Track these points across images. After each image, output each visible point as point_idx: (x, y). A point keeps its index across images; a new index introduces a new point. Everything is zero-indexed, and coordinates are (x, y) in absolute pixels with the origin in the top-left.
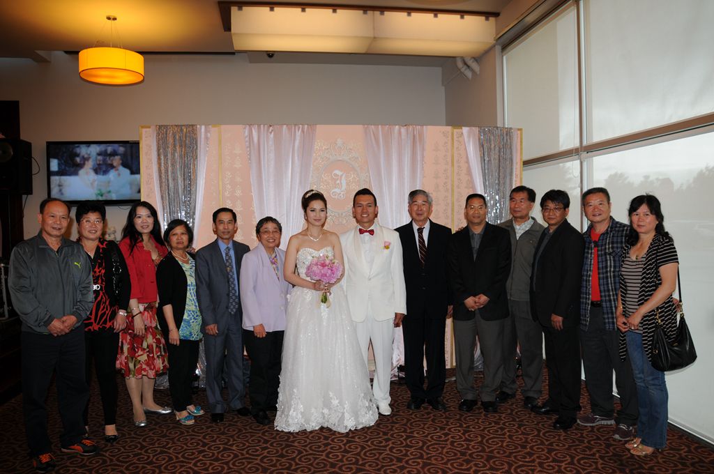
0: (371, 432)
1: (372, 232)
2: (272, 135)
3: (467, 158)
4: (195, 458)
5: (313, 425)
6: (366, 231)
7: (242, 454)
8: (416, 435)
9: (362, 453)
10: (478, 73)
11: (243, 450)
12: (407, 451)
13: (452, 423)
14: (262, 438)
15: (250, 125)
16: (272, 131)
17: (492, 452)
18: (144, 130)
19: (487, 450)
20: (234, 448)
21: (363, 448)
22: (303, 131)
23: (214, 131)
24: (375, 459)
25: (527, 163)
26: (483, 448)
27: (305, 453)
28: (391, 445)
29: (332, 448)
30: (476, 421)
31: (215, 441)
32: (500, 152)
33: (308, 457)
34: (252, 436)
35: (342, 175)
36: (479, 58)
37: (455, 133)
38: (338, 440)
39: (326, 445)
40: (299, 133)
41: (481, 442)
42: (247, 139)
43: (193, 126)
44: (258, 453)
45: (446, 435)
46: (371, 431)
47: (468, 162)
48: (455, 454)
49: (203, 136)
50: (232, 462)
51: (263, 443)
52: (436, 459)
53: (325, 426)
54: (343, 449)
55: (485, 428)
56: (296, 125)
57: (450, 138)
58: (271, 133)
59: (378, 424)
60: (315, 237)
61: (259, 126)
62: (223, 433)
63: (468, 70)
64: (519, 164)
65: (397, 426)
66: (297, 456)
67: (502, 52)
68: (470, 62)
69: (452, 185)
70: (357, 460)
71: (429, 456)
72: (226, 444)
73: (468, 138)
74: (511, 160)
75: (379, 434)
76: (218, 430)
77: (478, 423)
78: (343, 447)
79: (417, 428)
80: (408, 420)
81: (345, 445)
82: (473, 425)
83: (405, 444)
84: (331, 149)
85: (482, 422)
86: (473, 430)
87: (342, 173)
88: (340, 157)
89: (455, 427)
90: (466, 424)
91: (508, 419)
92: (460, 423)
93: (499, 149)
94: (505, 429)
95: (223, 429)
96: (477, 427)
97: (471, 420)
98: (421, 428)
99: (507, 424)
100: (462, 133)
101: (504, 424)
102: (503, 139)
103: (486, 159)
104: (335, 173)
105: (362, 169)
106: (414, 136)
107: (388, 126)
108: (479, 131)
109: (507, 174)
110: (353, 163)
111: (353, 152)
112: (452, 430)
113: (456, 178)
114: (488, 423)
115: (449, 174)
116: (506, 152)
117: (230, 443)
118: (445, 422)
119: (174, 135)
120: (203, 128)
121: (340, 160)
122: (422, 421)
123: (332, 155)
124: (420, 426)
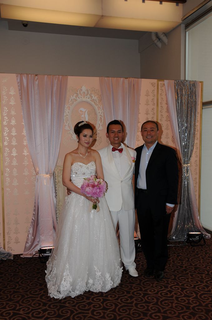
0: (118, 292)
1: (121, 151)
2: (37, 83)
3: (167, 101)
8: (150, 293)
9: (117, 309)
10: (167, 44)
11: (28, 313)
12: (148, 306)
13: (171, 282)
14: (41, 301)
15: (21, 74)
16: (37, 79)
17: (207, 305)
19: (204, 304)
20: (21, 312)
22: (58, 80)
24: (128, 314)
25: (205, 104)
26: (200, 302)
27: (76, 312)
28: (135, 302)
29: (94, 306)
30: (187, 280)
31: (4, 308)
32: (188, 98)
33: (79, 315)
34: (33, 300)
35: (85, 112)
37: (159, 85)
38: (97, 299)
39: (89, 304)
40: (56, 81)
41: (196, 298)
42: (19, 84)
45: (170, 292)
46: (117, 290)
47: (167, 104)
48: (182, 309)
51: (43, 306)
52: (170, 313)
54: (102, 307)
56: (54, 75)
57: (156, 86)
60: (83, 155)
61: (28, 75)
62: (10, 300)
63: (159, 42)
64: (200, 104)
65: (134, 285)
66: (70, 315)
67: (186, 29)
68: (162, 37)
70: (115, 316)
71: (165, 310)
72: (14, 309)
73: (167, 87)
74: (196, 102)
75: (123, 293)
76: (6, 297)
77: (188, 281)
78: (102, 305)
81: (102, 303)
82: (186, 283)
83: (144, 301)
84: (78, 93)
85: (191, 281)
86: (187, 287)
87: (86, 110)
88: (84, 99)
89: (174, 285)
90: (181, 282)
91: (208, 278)
92: (176, 282)
93: (188, 95)
94: (209, 286)
95: (9, 296)
96: (189, 285)
97: (183, 280)
98: (151, 287)
99: (208, 282)
100: (164, 84)
101: (206, 282)
102: (191, 88)
103: (179, 102)
104: (81, 110)
105: (99, 108)
106: (134, 85)
107: (116, 78)
108: (175, 83)
109: (193, 111)
110: (93, 103)
111: (93, 96)
112: (173, 287)
113: (159, 114)
114: (195, 282)
115: (155, 111)
116: (192, 97)
117: (18, 308)
118: (166, 282)
121: (84, 101)
122: (150, 281)
123: (79, 98)
124: (150, 285)
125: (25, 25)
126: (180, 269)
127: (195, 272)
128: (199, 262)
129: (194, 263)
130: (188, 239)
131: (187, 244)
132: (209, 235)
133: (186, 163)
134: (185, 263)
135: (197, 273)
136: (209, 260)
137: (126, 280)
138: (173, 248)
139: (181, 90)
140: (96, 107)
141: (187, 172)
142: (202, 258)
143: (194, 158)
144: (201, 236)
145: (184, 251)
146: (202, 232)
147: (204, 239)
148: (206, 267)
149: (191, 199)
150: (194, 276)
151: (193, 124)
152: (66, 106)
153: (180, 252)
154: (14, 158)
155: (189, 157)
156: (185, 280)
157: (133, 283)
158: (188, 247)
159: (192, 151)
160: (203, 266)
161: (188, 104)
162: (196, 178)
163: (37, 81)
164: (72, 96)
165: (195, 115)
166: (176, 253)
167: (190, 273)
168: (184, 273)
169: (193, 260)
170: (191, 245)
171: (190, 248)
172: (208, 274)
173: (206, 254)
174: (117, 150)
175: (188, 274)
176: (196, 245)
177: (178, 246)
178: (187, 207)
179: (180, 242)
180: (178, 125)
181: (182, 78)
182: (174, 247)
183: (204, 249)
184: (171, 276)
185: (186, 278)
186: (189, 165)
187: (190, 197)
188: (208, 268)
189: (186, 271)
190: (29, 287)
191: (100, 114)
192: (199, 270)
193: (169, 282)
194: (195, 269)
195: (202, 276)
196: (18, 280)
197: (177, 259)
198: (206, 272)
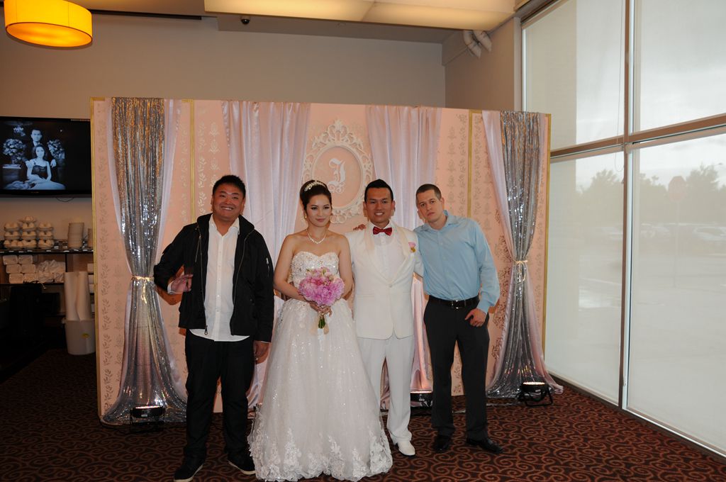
1: (389, 231)
2: (256, 114)
3: (487, 147)
5: (313, 473)
10: (490, 50)
13: (483, 467)
15: (230, 101)
16: (257, 108)
18: (96, 103)
22: (294, 110)
23: (185, 106)
25: (556, 154)
30: (512, 464)
32: (525, 142)
35: (340, 165)
36: (490, 33)
37: (473, 118)
40: (289, 113)
42: (226, 118)
43: (159, 99)
47: (487, 152)
49: (171, 113)
53: (328, 473)
55: (525, 475)
56: (286, 102)
57: (467, 124)
58: (255, 111)
59: (394, 470)
61: (241, 102)
63: (477, 47)
64: (546, 155)
65: (418, 471)
67: (521, 25)
68: (481, 38)
69: (469, 180)
73: (489, 120)
74: (538, 149)
77: (514, 466)
79: (443, 475)
80: (430, 464)
82: (509, 470)
84: (328, 132)
85: (520, 466)
86: (512, 477)
87: (340, 162)
88: (339, 144)
89: (489, 473)
90: (501, 468)
91: (550, 461)
92: (494, 468)
93: (525, 137)
94: (550, 475)
96: (515, 473)
97: (506, 463)
98: (448, 475)
99: (550, 468)
100: (482, 118)
101: (547, 468)
102: (529, 126)
103: (509, 149)
104: (332, 162)
105: (365, 158)
106: (427, 120)
107: (395, 107)
108: (501, 116)
109: (533, 167)
110: (354, 150)
111: (355, 137)
112: (486, 476)
113: (473, 170)
114: (527, 468)
115: (466, 166)
116: (532, 140)
118: (475, 467)
119: (135, 110)
120: (171, 103)
121: (339, 147)
122: (447, 465)
123: (329, 141)
124: (446, 471)
125: (245, 20)
127: (528, 451)
128: (537, 433)
129: (528, 436)
130: (521, 395)
131: (519, 402)
132: (561, 387)
133: (521, 258)
134: (513, 435)
135: (532, 452)
137: (404, 462)
138: (494, 410)
139: (513, 128)
140: (360, 157)
141: (523, 275)
142: (544, 427)
143: (534, 251)
144: (545, 389)
145: (513, 415)
146: (547, 381)
147: (550, 394)
148: (549, 442)
149: (529, 323)
150: (525, 457)
151: (533, 189)
152: (306, 155)
153: (505, 416)
155: (526, 248)
156: (509, 464)
157: (417, 468)
158: (520, 408)
159: (531, 236)
160: (544, 440)
161: (524, 153)
162: (538, 286)
163: (258, 111)
164: (316, 138)
165: (537, 172)
166: (499, 418)
167: (519, 453)
168: (509, 452)
169: (527, 431)
170: (527, 405)
171: (525, 409)
172: (551, 455)
173: (552, 419)
174: (382, 231)
175: (515, 453)
176: (536, 404)
177: (503, 407)
178: (521, 338)
179: (506, 400)
180: (508, 191)
181: (516, 109)
182: (496, 408)
183: (549, 412)
185: (512, 461)
186: (526, 261)
187: (527, 319)
188: (553, 445)
189: (512, 449)
191: (367, 169)
192: (536, 448)
193: (481, 468)
194: (530, 446)
195: (540, 458)
196: (218, 455)
197: (498, 428)
198: (548, 451)
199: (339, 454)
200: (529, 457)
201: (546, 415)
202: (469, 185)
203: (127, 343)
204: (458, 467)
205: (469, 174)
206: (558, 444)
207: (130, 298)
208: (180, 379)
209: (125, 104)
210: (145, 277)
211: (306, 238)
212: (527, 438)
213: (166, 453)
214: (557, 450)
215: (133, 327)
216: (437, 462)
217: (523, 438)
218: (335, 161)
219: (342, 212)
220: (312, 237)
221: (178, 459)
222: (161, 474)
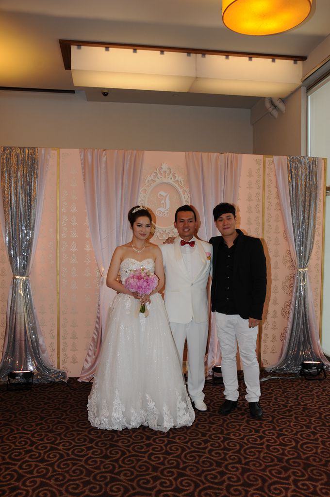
0: (190, 433)
1: (192, 244)
2: (104, 159)
3: (277, 183)
4: (22, 459)
6: (187, 243)
7: (68, 455)
8: (233, 437)
9: (183, 455)
10: (284, 112)
11: (68, 450)
12: (226, 454)
13: (265, 425)
14: (88, 437)
15: (86, 149)
16: (106, 154)
17: (307, 458)
19: (303, 457)
20: (61, 447)
21: (183, 450)
22: (132, 155)
23: (53, 153)
24: (195, 463)
26: (299, 453)
27: (128, 454)
28: (210, 447)
29: (153, 449)
31: (42, 440)
32: (306, 179)
33: (131, 458)
34: (78, 435)
35: (166, 196)
36: (285, 99)
37: (267, 161)
38: (160, 440)
39: (148, 445)
40: (128, 158)
41: (295, 447)
42: (82, 161)
43: (34, 148)
44: (82, 453)
45: (261, 438)
46: (189, 431)
47: (277, 187)
48: (273, 460)
49: (43, 158)
50: (57, 463)
51: (89, 442)
52: (254, 465)
54: (164, 451)
55: (297, 432)
56: (126, 150)
57: (262, 166)
58: (104, 156)
59: (196, 423)
60: (139, 249)
61: (93, 150)
62: (51, 431)
63: (274, 110)
64: (322, 190)
65: (214, 426)
66: (120, 457)
67: (307, 92)
68: (278, 103)
69: (263, 208)
70: (178, 463)
71: (247, 460)
72: (52, 443)
73: (277, 163)
74: (316, 185)
75: (197, 435)
76: (47, 427)
77: (289, 426)
78: (164, 447)
79: (233, 430)
81: (166, 446)
82: (285, 428)
83: (223, 446)
84: (157, 172)
85: (294, 425)
86: (287, 433)
87: (166, 194)
88: (165, 180)
89: (269, 430)
90: (279, 426)
91: (318, 423)
92: (273, 426)
93: (306, 175)
94: (317, 433)
95: (51, 427)
96: (290, 431)
97: (284, 423)
98: (237, 430)
99: (318, 428)
100: (273, 161)
101: (315, 428)
102: (310, 167)
103: (294, 184)
104: (160, 195)
105: (184, 191)
106: (231, 162)
107: (207, 153)
108: (288, 160)
109: (312, 198)
110: (176, 185)
111: (177, 176)
112: (266, 432)
113: (266, 201)
114: (299, 427)
115: (261, 197)
116: (312, 178)
117: (57, 442)
118: (259, 424)
119: (17, 156)
120: (43, 150)
121: (165, 183)
122: (237, 422)
123: (158, 178)
124: (236, 427)
125: (106, 94)
126: (282, 409)
127: (302, 414)
128: (311, 401)
129: (303, 402)
130: (302, 371)
131: (300, 377)
133: (302, 266)
134: (291, 401)
135: (305, 415)
136: (326, 399)
137: (205, 418)
138: (280, 382)
139: (297, 168)
140: (181, 191)
141: (304, 279)
142: (318, 396)
143: (313, 261)
144: (320, 367)
145: (294, 386)
146: (323, 361)
147: (324, 371)
148: (319, 408)
149: (309, 316)
150: (299, 419)
151: (312, 214)
152: (141, 189)
153: (288, 387)
154: (74, 255)
155: (307, 259)
158: (300, 381)
159: (311, 250)
160: (316, 406)
161: (305, 188)
162: (316, 288)
163: (106, 157)
164: (149, 177)
165: (315, 202)
166: (283, 388)
167: (294, 415)
168: (287, 414)
169: (303, 398)
170: (306, 379)
171: (304, 381)
172: (320, 418)
173: (324, 390)
175: (292, 415)
176: (313, 378)
177: (287, 379)
178: (302, 327)
179: (291, 374)
180: (292, 216)
181: (303, 154)
182: (281, 380)
183: (323, 385)
184: (268, 417)
185: (288, 421)
186: (306, 269)
187: (307, 313)
189: (289, 412)
190: (77, 418)
191: (185, 199)
192: (308, 412)
193: (263, 425)
194: (304, 410)
195: (310, 420)
196: (67, 408)
197: (281, 396)
198: (318, 415)
199: (153, 408)
200: (301, 419)
201: (320, 387)
202: (263, 212)
203: (8, 324)
204: (246, 424)
205: (263, 203)
206: (326, 409)
207: (11, 291)
208: (46, 352)
209: (10, 152)
210: (22, 276)
211: (130, 249)
212: (302, 404)
213: (30, 406)
214: (325, 414)
215: (13, 312)
216: (229, 420)
217: (299, 404)
218: (162, 193)
219: (167, 231)
220: (135, 247)
221: (38, 411)
222: (23, 421)
